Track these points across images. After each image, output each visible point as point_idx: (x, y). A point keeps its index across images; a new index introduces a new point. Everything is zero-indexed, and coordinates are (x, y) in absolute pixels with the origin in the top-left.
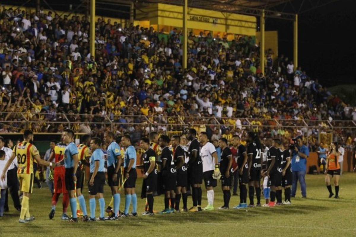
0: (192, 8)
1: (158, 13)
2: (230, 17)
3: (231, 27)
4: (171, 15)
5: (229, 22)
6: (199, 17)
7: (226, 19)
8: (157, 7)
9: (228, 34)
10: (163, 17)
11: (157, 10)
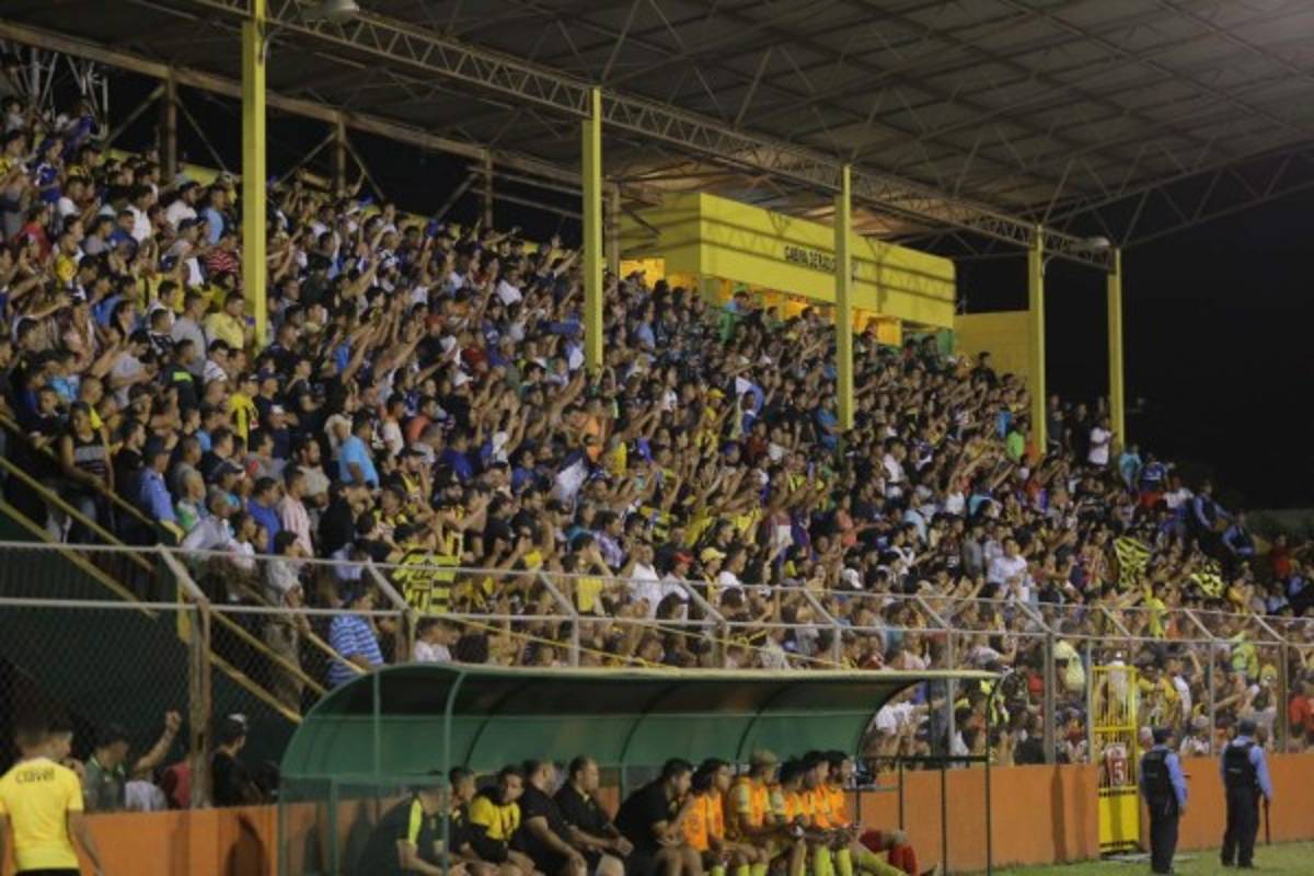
0: (790, 219)
1: (699, 228)
2: (889, 259)
3: (891, 294)
4: (737, 239)
5: (888, 276)
6: (808, 251)
7: (879, 265)
8: (698, 209)
9: (884, 320)
10: (713, 244)
11: (696, 218)
